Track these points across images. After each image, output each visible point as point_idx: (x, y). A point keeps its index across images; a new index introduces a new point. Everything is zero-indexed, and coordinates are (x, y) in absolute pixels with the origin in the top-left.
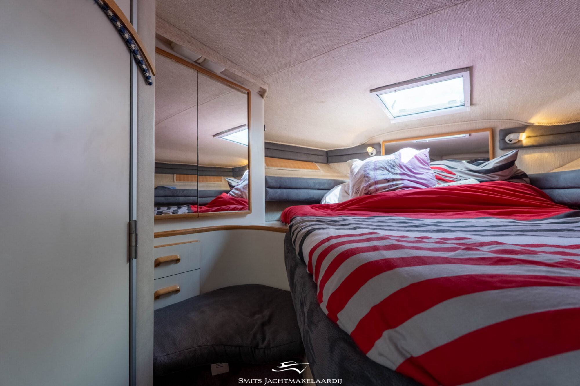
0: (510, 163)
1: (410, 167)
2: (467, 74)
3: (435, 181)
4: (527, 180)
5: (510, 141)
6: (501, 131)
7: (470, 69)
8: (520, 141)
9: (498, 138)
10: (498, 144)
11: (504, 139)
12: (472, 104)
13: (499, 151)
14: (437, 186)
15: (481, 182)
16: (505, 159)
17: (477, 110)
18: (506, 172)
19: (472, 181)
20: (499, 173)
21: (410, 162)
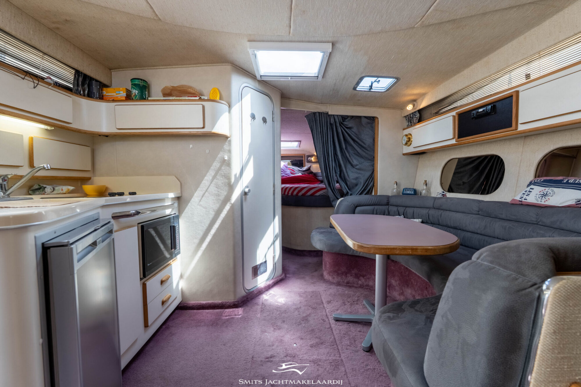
0: (309, 169)
1: (283, 169)
2: (300, 142)
3: (291, 174)
4: (313, 174)
5: (309, 160)
6: (307, 156)
7: (300, 141)
8: (312, 160)
9: (306, 158)
10: (306, 160)
11: (307, 159)
12: (299, 147)
13: (306, 163)
14: (291, 176)
15: (302, 174)
16: (308, 168)
17: (301, 148)
18: (308, 171)
19: (300, 174)
20: (307, 172)
21: (283, 167)
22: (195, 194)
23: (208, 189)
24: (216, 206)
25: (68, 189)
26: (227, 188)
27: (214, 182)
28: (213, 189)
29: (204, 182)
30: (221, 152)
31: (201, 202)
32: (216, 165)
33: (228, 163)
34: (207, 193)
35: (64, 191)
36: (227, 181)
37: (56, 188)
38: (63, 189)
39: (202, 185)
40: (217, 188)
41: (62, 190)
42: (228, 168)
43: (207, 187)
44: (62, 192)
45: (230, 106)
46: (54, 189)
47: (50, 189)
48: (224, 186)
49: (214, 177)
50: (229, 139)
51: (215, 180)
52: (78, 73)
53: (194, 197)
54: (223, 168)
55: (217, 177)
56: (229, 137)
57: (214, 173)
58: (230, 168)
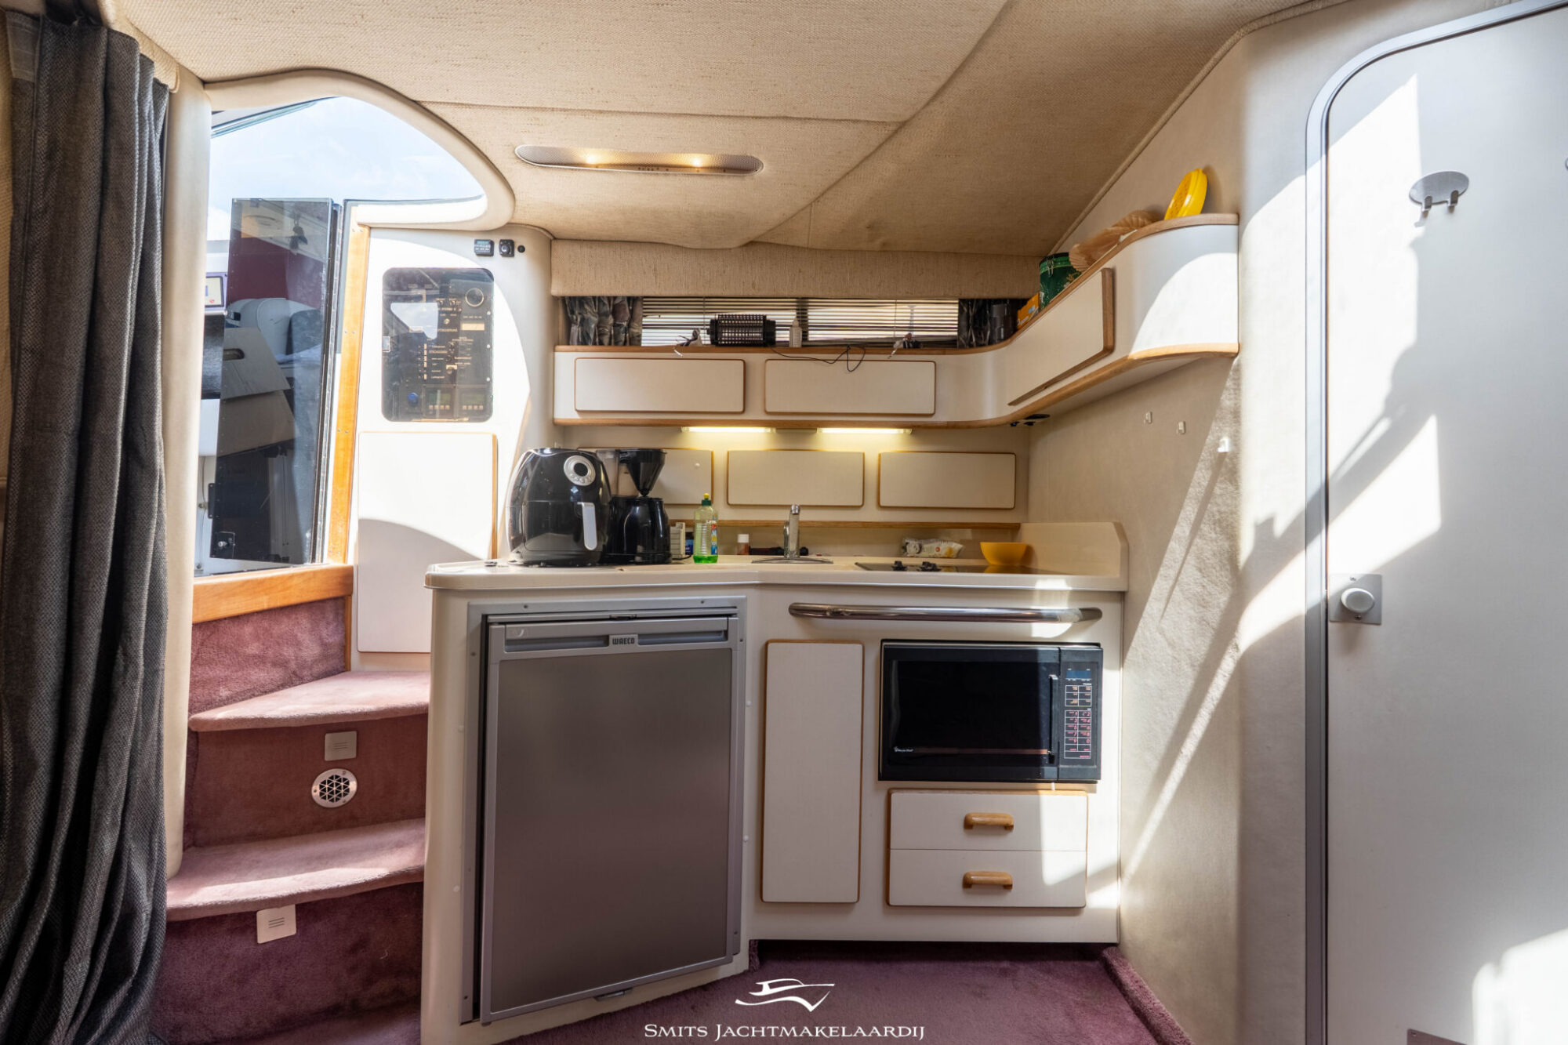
22: (1154, 591)
23: (1179, 572)
24: (1201, 647)
25: (951, 550)
26: (1225, 577)
27: (1193, 548)
28: (1190, 573)
29: (1173, 545)
30: (1214, 424)
31: (1163, 621)
32: (1201, 476)
33: (1228, 469)
34: (1177, 588)
35: (943, 552)
36: (1226, 545)
37: (925, 546)
38: (941, 548)
39: (1168, 559)
40: (1200, 570)
41: (938, 549)
42: (1231, 488)
43: (1178, 566)
44: (937, 553)
45: (1239, 220)
46: (921, 547)
47: (915, 547)
48: (1218, 568)
49: (1195, 529)
50: (1235, 361)
51: (1197, 540)
52: (964, 303)
53: (1150, 599)
54: (1217, 491)
55: (1202, 526)
56: (1237, 354)
57: (1196, 510)
58: (1237, 488)
